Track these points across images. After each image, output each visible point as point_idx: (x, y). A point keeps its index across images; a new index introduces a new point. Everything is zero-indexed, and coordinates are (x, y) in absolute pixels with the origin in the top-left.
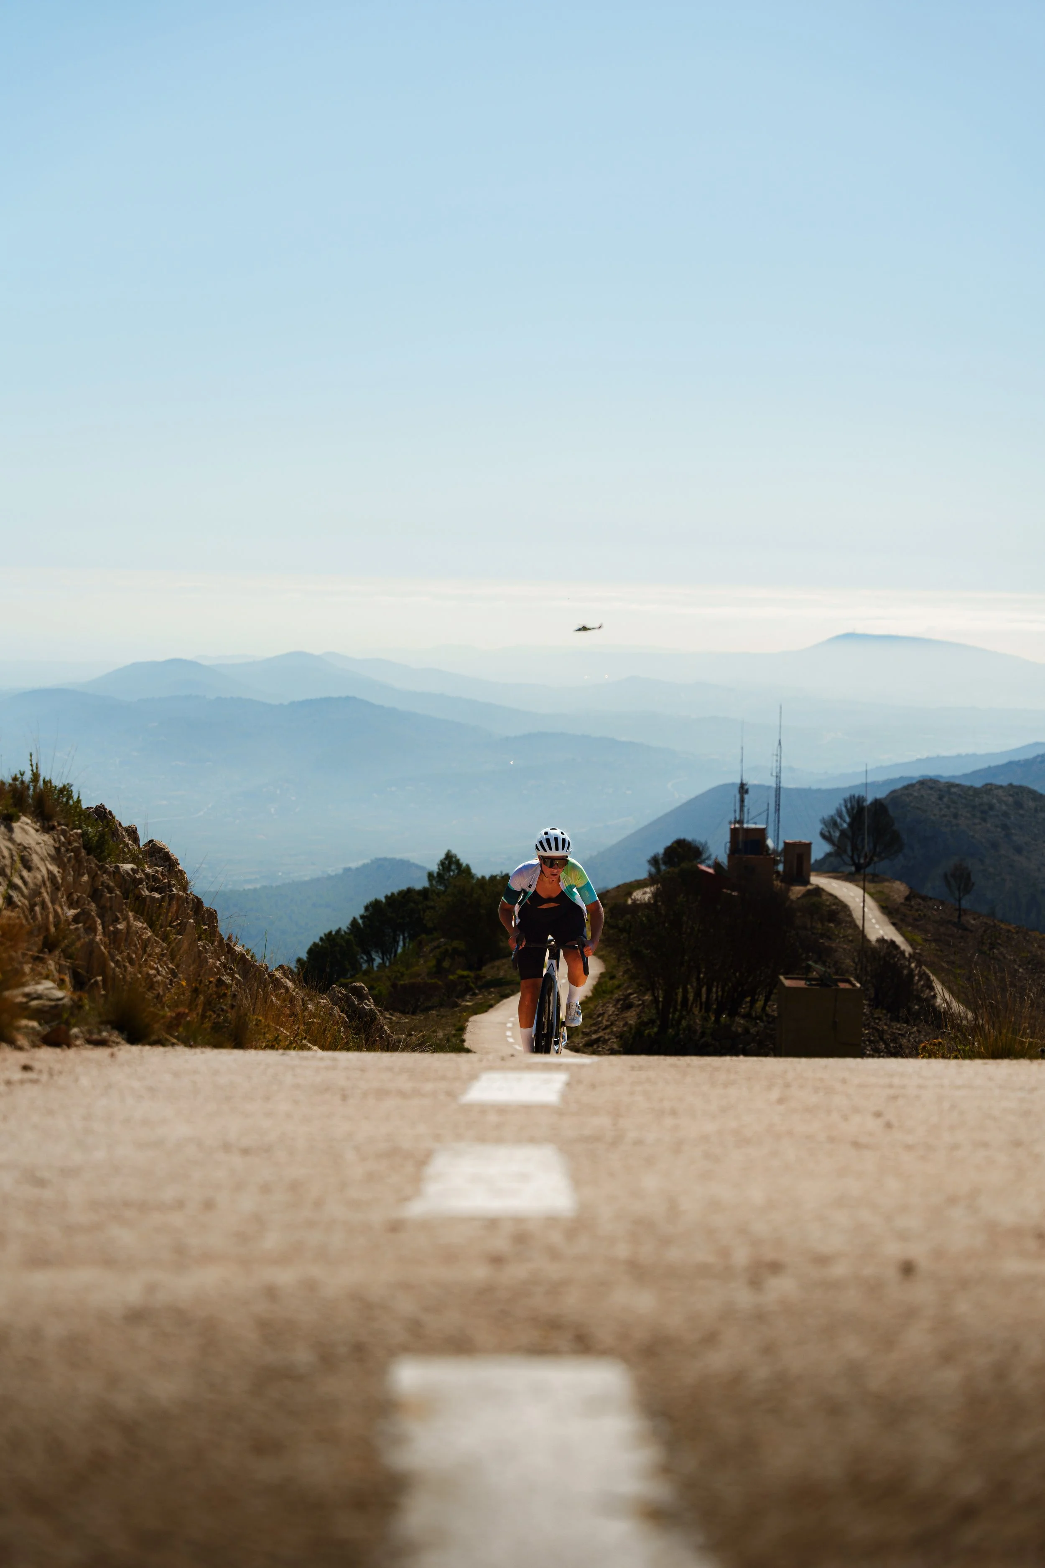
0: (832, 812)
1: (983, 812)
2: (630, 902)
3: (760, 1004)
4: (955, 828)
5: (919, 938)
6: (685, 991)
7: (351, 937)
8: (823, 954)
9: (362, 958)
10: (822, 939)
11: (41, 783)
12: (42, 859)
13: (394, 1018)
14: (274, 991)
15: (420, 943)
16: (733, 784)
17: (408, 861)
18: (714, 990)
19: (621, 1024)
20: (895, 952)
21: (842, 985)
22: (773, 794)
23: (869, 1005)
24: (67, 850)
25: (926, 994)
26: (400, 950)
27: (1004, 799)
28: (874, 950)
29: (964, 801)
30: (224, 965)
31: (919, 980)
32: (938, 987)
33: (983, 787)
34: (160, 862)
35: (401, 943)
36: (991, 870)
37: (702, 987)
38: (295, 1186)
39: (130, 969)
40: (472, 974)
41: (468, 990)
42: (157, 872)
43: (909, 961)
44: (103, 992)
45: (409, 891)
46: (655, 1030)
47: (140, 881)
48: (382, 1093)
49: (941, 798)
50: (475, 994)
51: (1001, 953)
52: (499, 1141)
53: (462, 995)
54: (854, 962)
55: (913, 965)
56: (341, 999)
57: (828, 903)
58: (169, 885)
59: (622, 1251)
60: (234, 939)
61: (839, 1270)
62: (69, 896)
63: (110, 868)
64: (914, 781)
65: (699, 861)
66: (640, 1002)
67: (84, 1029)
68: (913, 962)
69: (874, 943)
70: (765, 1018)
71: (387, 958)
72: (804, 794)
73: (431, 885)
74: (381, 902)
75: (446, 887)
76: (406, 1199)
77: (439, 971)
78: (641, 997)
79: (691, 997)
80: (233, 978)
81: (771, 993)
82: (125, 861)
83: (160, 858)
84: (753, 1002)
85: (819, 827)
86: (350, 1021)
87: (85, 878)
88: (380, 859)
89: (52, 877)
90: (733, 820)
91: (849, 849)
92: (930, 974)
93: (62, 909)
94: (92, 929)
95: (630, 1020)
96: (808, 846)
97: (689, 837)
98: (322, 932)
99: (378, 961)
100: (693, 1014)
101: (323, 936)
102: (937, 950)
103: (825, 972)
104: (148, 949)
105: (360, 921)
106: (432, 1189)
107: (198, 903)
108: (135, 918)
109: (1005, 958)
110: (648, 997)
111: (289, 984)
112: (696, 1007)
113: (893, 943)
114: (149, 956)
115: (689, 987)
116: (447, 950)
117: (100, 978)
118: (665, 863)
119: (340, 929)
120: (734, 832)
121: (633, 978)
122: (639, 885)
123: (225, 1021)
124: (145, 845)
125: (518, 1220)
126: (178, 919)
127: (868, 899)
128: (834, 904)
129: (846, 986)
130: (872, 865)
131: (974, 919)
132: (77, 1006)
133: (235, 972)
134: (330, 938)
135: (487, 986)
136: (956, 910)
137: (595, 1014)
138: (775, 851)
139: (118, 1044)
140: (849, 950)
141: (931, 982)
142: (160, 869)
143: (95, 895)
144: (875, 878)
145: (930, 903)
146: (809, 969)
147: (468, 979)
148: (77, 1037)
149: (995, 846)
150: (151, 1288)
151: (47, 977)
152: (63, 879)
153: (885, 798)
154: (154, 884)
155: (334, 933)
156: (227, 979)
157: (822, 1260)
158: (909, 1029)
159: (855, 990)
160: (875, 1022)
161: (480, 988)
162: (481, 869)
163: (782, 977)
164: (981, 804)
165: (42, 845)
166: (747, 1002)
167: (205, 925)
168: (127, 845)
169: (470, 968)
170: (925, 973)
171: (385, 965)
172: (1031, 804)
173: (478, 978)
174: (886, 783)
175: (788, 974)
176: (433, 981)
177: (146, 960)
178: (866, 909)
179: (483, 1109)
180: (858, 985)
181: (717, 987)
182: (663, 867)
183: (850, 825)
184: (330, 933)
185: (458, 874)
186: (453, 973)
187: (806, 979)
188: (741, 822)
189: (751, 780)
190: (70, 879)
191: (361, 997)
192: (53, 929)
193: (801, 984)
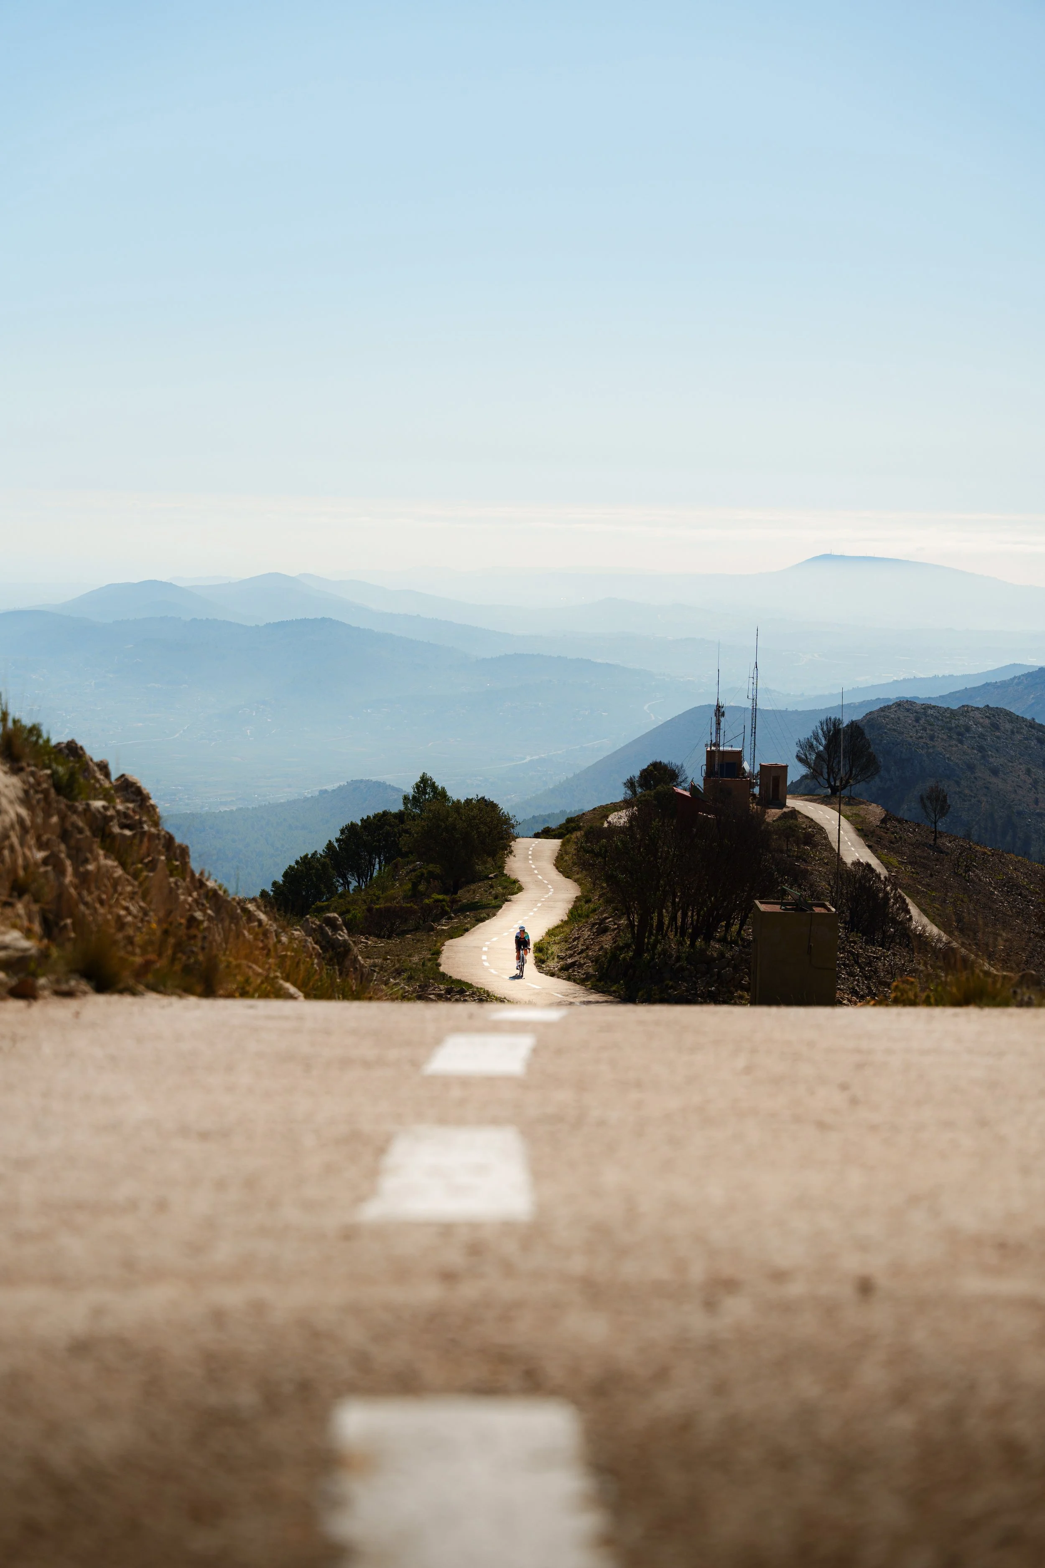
0: (809, 734)
1: (959, 734)
2: (606, 825)
3: (735, 928)
4: (931, 750)
5: (894, 861)
6: (660, 915)
7: (327, 860)
8: (799, 877)
9: (338, 881)
10: (797, 862)
11: (10, 724)
12: (11, 802)
13: (370, 943)
14: (248, 923)
15: (396, 866)
16: (710, 706)
17: (384, 783)
18: (690, 914)
19: (597, 948)
20: (870, 875)
21: (818, 910)
22: (749, 715)
23: (844, 928)
24: (37, 792)
25: (902, 917)
26: (375, 874)
27: (981, 720)
28: (849, 872)
29: (940, 723)
30: (196, 901)
31: (894, 904)
32: (914, 910)
33: (959, 708)
34: (132, 797)
35: (377, 866)
36: (967, 791)
37: (678, 911)
38: (251, 1183)
39: (102, 910)
40: (447, 898)
41: (444, 913)
42: (128, 808)
43: (885, 884)
44: (73, 935)
45: (385, 814)
46: (631, 954)
47: (111, 818)
48: (346, 1063)
49: (917, 720)
50: (450, 918)
51: (976, 875)
52: (460, 1122)
53: (437, 919)
54: (829, 885)
55: (888, 888)
56: (315, 930)
57: (804, 826)
58: (141, 822)
59: (578, 1264)
60: (206, 874)
61: (796, 1289)
62: (38, 838)
63: (80, 807)
64: (891, 703)
65: (675, 783)
66: (616, 926)
67: (52, 977)
68: (888, 885)
69: (849, 865)
70: (740, 942)
71: (363, 881)
72: (780, 715)
73: (406, 808)
74: (358, 825)
75: (422, 811)
76: (360, 1199)
77: (415, 895)
78: (616, 921)
79: (666, 921)
80: (205, 914)
81: (746, 916)
82: (96, 798)
83: (132, 792)
84: (728, 926)
85: (796, 749)
86: (324, 952)
87: (55, 819)
88: (356, 781)
89: (20, 820)
90: (709, 743)
91: (825, 770)
92: (906, 897)
93: (32, 852)
94: (60, 871)
95: (606, 945)
96: (785, 768)
97: (665, 761)
98: (298, 855)
99: (354, 884)
100: (669, 938)
101: (299, 859)
102: (912, 872)
103: (801, 895)
104: (119, 889)
105: (336, 845)
106: (389, 1184)
107: (170, 839)
108: (106, 857)
109: (980, 880)
110: (623, 921)
111: (263, 917)
112: (671, 931)
113: (868, 865)
114: (120, 894)
115: (664, 911)
116: (423, 874)
117: (69, 921)
118: (641, 786)
119: (316, 852)
120: (710, 754)
121: (608, 902)
122: (615, 807)
123: (196, 962)
124: (117, 780)
125: (474, 1226)
126: (148, 855)
127: (844, 822)
128: (810, 827)
129: (822, 910)
130: (848, 788)
131: (950, 842)
132: (44, 955)
133: (206, 908)
134: (306, 861)
135: (463, 909)
136: (932, 832)
137: (571, 938)
138: (751, 774)
139: (85, 993)
140: (825, 873)
141: (907, 905)
142: (131, 805)
143: (65, 835)
144: (851, 801)
145: (906, 826)
146: (784, 893)
147: (444, 903)
148: (44, 988)
149: (971, 768)
150: (98, 1312)
151: (14, 926)
152: (32, 821)
153: (862, 720)
154: (126, 821)
155: (309, 856)
156: (198, 915)
157: (779, 1276)
158: (884, 953)
159: (830, 915)
160: (850, 946)
161: (456, 912)
162: (458, 792)
163: (757, 902)
164: (957, 726)
165: (12, 788)
166: (722, 926)
167: (177, 860)
168: (98, 780)
169: (445, 892)
170: (900, 896)
171: (361, 888)
172: (1008, 726)
173: (453, 901)
174: (863, 704)
175: (763, 898)
176: (409, 905)
177: (117, 899)
178: (841, 832)
179: (446, 1081)
180: (833, 910)
181: (693, 912)
182: (639, 790)
183: (827, 747)
184: (306, 856)
185: (434, 797)
186: (429, 897)
187: (782, 904)
188: (717, 745)
189: (727, 702)
190: (39, 820)
191: (335, 928)
192: (21, 873)
193: (777, 908)
